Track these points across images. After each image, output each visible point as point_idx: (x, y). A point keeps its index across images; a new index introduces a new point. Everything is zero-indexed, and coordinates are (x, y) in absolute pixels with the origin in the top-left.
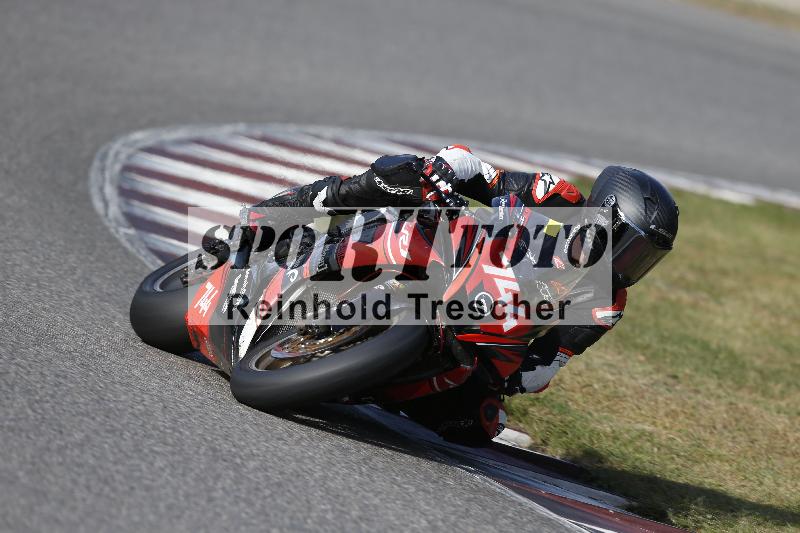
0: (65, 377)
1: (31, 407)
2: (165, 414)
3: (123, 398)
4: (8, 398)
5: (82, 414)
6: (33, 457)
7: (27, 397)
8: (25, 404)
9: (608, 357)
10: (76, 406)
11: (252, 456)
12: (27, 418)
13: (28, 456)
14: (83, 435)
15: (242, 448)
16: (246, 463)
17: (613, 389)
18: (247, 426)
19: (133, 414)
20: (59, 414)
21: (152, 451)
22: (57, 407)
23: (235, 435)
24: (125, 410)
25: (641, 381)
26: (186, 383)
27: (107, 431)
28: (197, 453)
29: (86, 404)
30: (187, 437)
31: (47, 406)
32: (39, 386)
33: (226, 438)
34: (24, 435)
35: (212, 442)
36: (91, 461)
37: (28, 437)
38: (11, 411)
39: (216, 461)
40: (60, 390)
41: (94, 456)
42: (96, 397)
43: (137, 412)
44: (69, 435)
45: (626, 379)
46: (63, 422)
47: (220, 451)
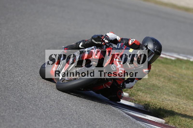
0: (53, 106)
1: (44, 113)
2: (76, 115)
3: (66, 111)
4: (39, 111)
5: (57, 115)
6: (45, 125)
7: (43, 110)
8: (43, 112)
9: (184, 102)
10: (55, 113)
11: (98, 125)
12: (43, 116)
13: (44, 125)
14: (57, 120)
15: (95, 123)
16: (96, 126)
17: (185, 109)
18: (96, 118)
19: (69, 115)
20: (51, 115)
21: (73, 124)
22: (51, 113)
23: (93, 120)
24: (67, 114)
25: (192, 107)
26: (82, 107)
27: (63, 119)
28: (84, 124)
29: (58, 112)
30: (82, 120)
31: (48, 113)
32: (46, 108)
33: (91, 120)
34: (42, 119)
35: (88, 121)
36: (59, 126)
37: (43, 120)
38: (39, 114)
39: (89, 126)
40: (51, 109)
41: (59, 125)
42: (60, 111)
43: (70, 114)
44: (54, 120)
45: (188, 107)
46: (52, 117)
47: (90, 124)
